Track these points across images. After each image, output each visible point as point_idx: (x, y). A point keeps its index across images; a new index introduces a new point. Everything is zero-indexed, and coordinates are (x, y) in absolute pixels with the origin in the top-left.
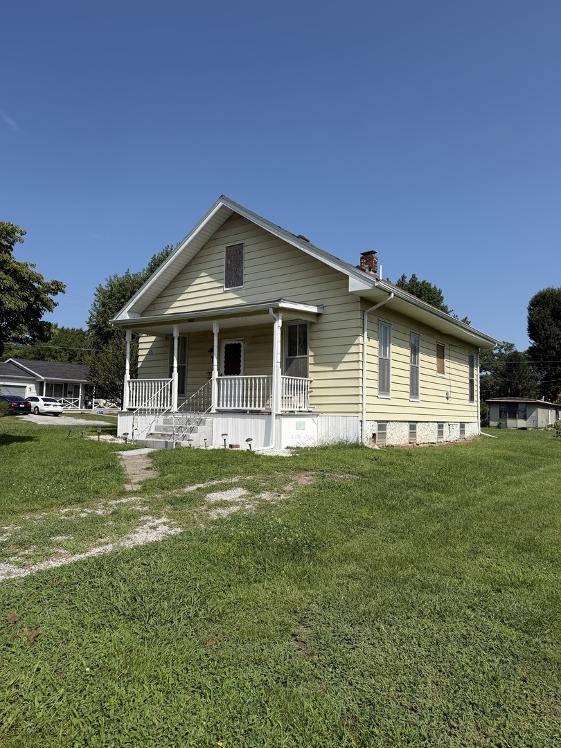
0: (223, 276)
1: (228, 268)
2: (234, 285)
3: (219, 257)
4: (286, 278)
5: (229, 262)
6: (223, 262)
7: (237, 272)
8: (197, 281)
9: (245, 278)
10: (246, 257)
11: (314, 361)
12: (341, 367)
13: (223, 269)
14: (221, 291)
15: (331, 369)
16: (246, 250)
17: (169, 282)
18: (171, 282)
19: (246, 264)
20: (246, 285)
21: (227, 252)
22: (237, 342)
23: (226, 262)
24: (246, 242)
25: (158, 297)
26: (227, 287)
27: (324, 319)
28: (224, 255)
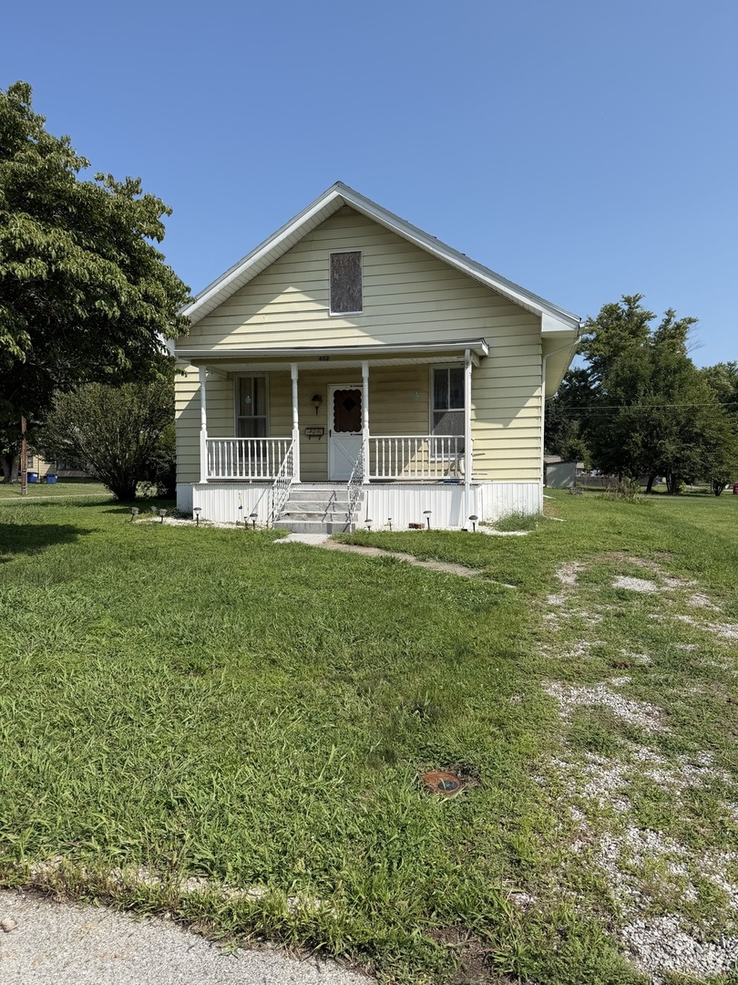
0: (328, 295)
1: (335, 285)
2: (345, 309)
3: (319, 266)
4: (432, 306)
5: (336, 276)
6: (327, 275)
7: (351, 292)
8: (280, 298)
9: (365, 302)
10: (365, 271)
11: (476, 416)
12: (514, 423)
13: (327, 285)
14: (324, 315)
15: (501, 426)
16: (364, 262)
17: (228, 296)
18: (232, 296)
19: (365, 282)
20: (365, 311)
21: (333, 261)
22: (354, 389)
23: (332, 276)
24: (365, 251)
25: (207, 317)
26: (334, 310)
27: (490, 363)
28: (327, 265)
